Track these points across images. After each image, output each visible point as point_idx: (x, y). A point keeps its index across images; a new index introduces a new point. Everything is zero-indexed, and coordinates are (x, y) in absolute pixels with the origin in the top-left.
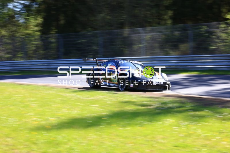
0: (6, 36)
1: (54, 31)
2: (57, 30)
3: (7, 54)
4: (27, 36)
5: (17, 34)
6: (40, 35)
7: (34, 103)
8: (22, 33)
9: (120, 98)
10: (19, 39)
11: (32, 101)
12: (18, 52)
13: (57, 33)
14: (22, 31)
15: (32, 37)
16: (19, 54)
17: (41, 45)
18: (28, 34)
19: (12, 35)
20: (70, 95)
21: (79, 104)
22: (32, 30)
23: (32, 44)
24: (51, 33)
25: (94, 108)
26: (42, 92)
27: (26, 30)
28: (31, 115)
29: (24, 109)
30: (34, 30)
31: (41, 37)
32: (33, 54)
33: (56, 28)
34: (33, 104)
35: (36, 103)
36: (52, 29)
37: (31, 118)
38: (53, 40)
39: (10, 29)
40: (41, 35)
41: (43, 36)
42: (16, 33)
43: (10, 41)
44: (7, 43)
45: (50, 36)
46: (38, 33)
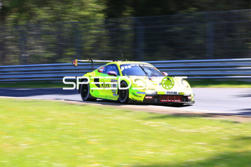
0: (46, 20)
1: (128, 12)
2: (132, 11)
3: (48, 50)
4: (82, 20)
5: (66, 16)
6: (104, 18)
7: (95, 136)
8: (74, 15)
9: (244, 130)
10: (70, 26)
11: (91, 134)
12: (66, 47)
13: (133, 14)
14: (75, 12)
15: (91, 22)
16: (69, 52)
17: (105, 36)
18: (84, 17)
19: (58, 19)
20: (156, 124)
21: (173, 140)
22: (90, 9)
23: (91, 34)
24: (123, 16)
25: (200, 148)
26: (108, 117)
27: (81, 10)
28: (90, 158)
29: (77, 148)
30: (96, 10)
31: (106, 22)
32: (92, 51)
33: (132, 7)
34: (94, 138)
35: (98, 136)
36: (125, 9)
37: (91, 163)
38: (126, 27)
39: (54, 9)
40: (106, 18)
41: (111, 21)
42: (64, 15)
43: (53, 29)
44: (48, 33)
45: (121, 20)
46: (102, 15)
